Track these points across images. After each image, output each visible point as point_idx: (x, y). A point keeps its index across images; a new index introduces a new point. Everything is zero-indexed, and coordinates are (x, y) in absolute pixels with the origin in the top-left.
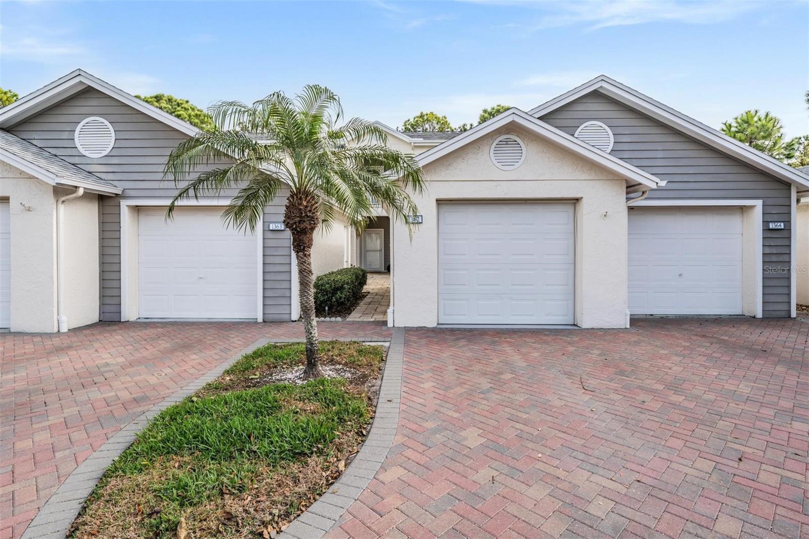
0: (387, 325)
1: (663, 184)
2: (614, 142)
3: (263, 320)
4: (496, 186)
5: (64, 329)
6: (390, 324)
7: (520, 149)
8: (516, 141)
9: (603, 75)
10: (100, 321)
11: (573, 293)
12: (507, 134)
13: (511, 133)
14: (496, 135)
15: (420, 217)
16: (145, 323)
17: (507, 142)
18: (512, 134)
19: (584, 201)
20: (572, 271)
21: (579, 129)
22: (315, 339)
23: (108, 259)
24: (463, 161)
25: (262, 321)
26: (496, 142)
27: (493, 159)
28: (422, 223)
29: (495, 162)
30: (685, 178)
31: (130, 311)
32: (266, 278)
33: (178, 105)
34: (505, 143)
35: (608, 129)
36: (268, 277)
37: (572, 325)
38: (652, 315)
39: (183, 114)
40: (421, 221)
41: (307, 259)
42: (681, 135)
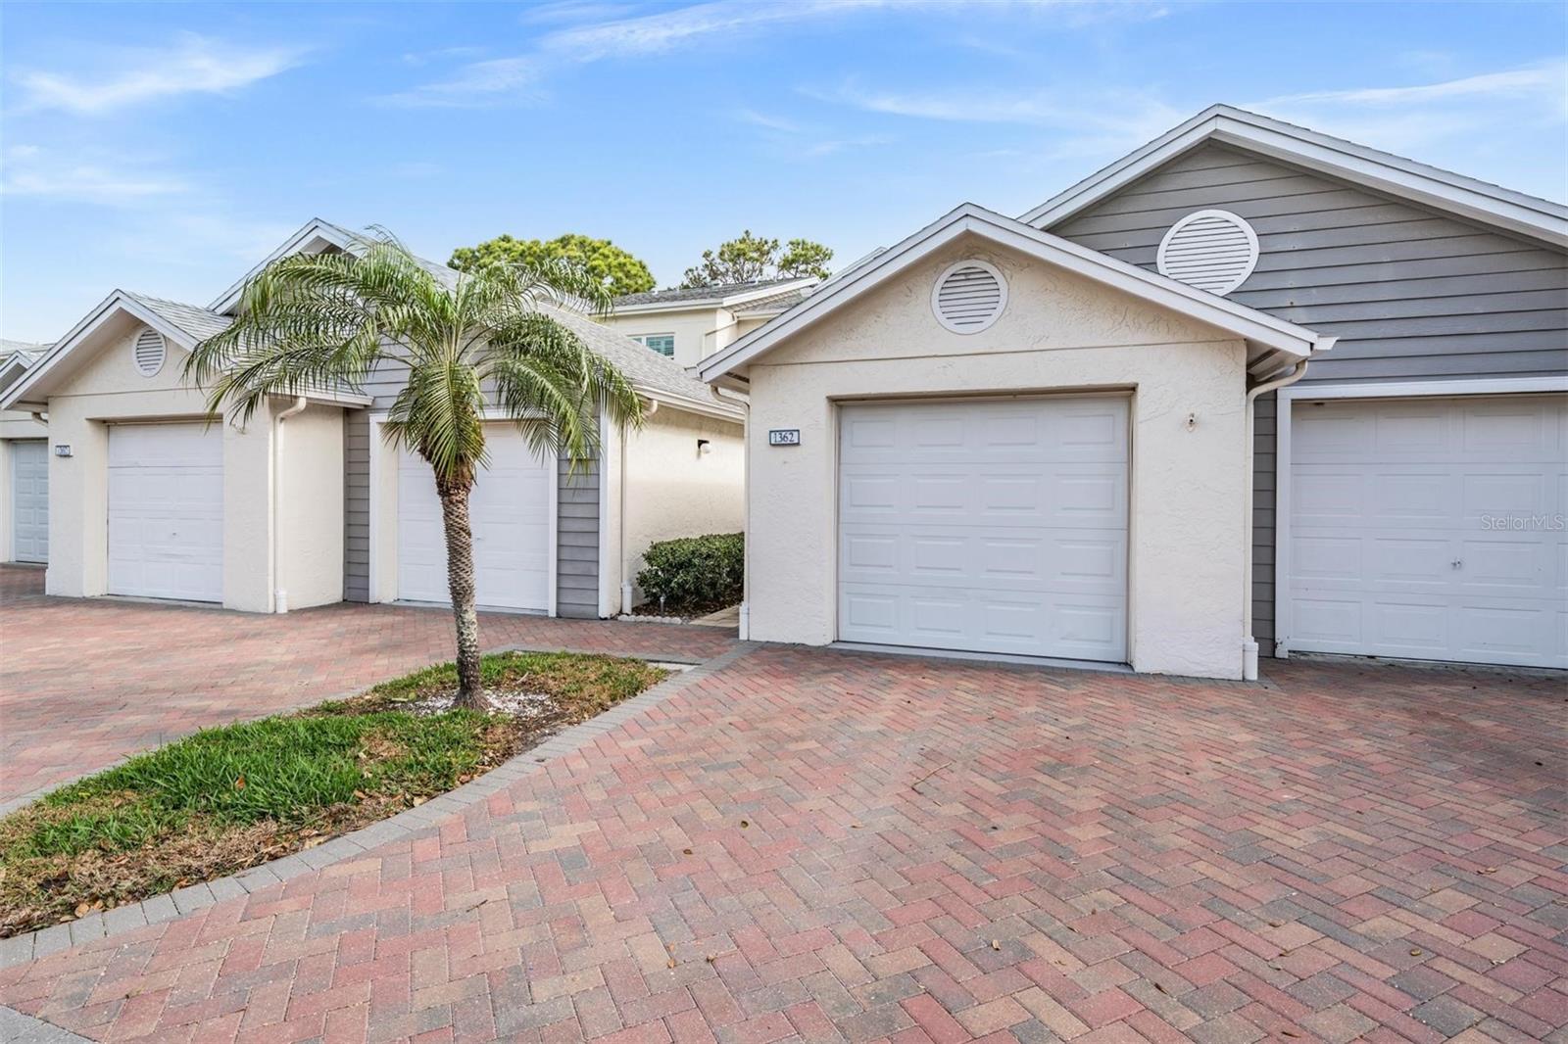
0: (737, 636)
1: (1327, 344)
2: (1260, 254)
3: (557, 613)
4: (945, 367)
5: (283, 609)
6: (743, 636)
7: (995, 287)
8: (986, 272)
9: (1220, 105)
10: (344, 600)
11: (1125, 593)
12: (968, 258)
13: (976, 256)
14: (944, 262)
15: (795, 434)
16: (405, 608)
17: (967, 275)
18: (977, 259)
19: (1140, 390)
20: (1121, 548)
21: (1172, 232)
22: (468, 644)
23: (356, 506)
24: (878, 319)
25: (555, 615)
26: (945, 276)
27: (938, 311)
28: (798, 444)
29: (942, 318)
30: (1461, 326)
31: (382, 588)
32: (563, 542)
33: (594, 250)
34: (963, 277)
35: (1244, 225)
36: (566, 540)
37: (1120, 664)
38: (1373, 657)
39: (600, 266)
40: (796, 441)
41: (455, 508)
42: (1448, 220)
